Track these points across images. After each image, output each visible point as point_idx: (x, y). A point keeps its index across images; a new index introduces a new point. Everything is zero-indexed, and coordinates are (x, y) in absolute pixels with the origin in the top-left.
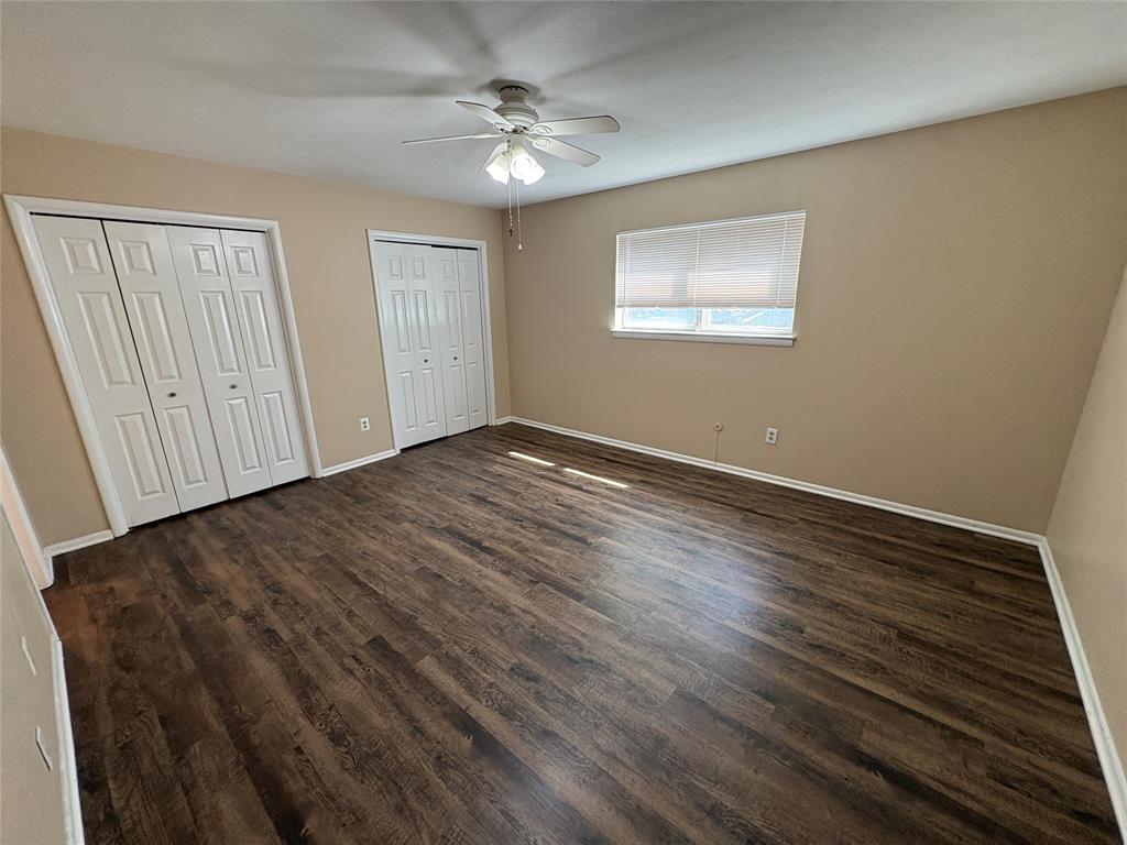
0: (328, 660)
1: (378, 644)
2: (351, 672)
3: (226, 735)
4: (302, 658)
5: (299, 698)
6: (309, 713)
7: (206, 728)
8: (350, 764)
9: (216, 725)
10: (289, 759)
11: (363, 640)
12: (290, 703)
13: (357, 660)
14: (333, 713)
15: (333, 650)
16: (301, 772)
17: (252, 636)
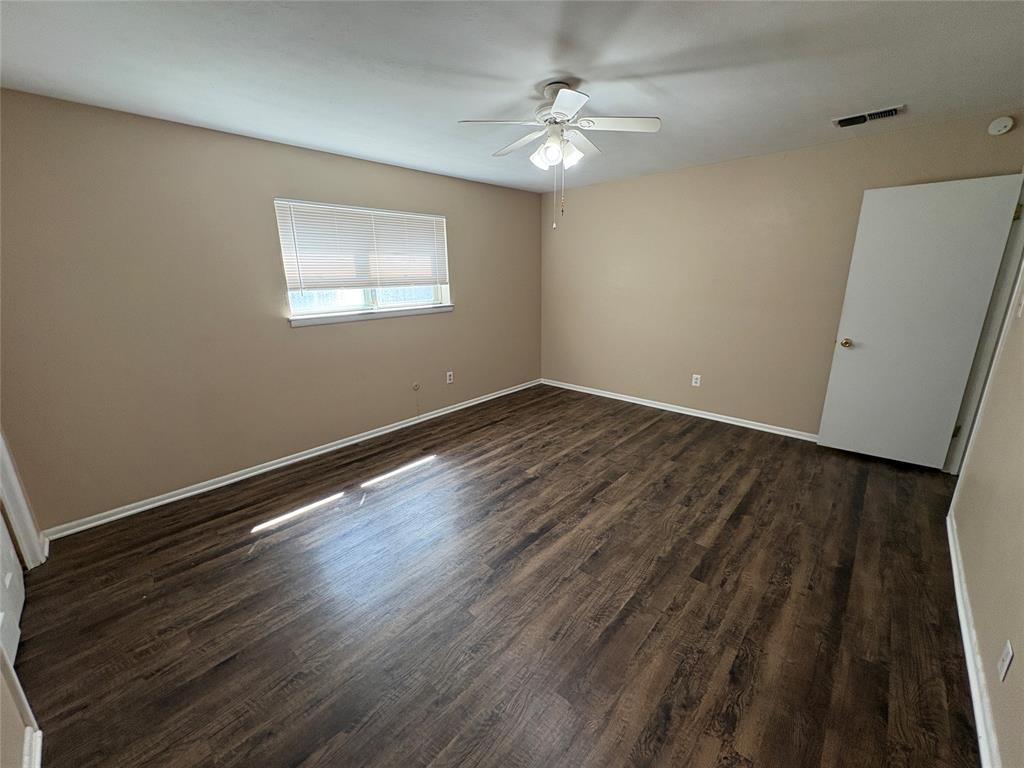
0: (736, 603)
1: (700, 574)
2: (737, 583)
3: (843, 641)
4: (746, 625)
5: (780, 607)
6: (785, 594)
7: (852, 661)
8: (796, 559)
9: (845, 654)
10: (819, 591)
11: (702, 586)
12: (789, 612)
13: (723, 583)
14: (774, 580)
15: (723, 604)
16: (820, 579)
17: (751, 696)
